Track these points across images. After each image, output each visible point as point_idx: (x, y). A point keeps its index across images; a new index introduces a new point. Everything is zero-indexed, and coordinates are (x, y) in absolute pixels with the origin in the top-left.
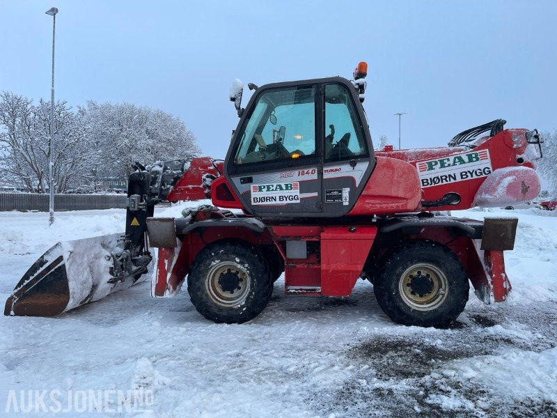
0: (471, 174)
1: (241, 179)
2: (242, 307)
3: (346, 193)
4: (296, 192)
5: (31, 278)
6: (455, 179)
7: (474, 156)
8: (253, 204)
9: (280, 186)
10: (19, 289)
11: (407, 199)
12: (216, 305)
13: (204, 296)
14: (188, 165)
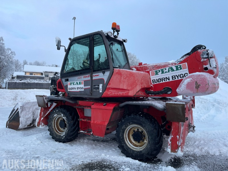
0: (178, 77)
1: (65, 80)
2: (64, 136)
3: (101, 86)
4: (82, 86)
5: (12, 115)
6: (169, 79)
7: (179, 67)
8: (68, 90)
9: (77, 83)
10: (9, 118)
11: (129, 90)
12: (56, 133)
13: (52, 129)
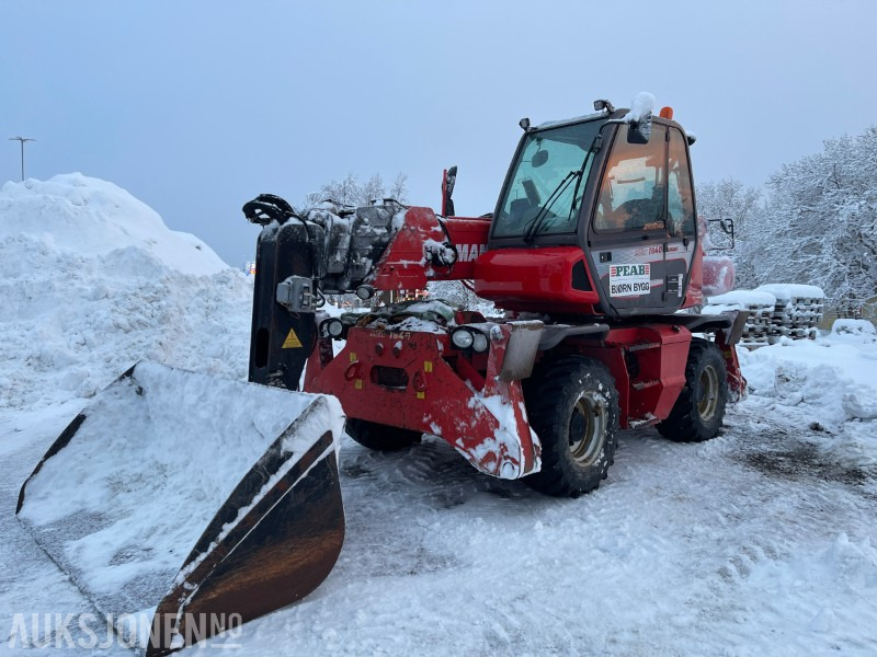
1: (601, 255)
3: (681, 280)
4: (645, 278)
9: (635, 268)
14: (400, 220)
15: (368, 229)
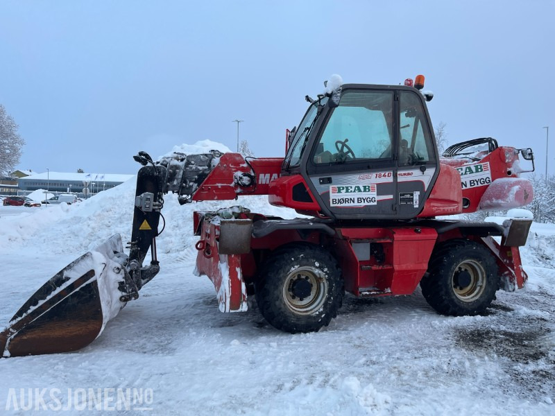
0: (477, 182)
1: (320, 179)
2: (321, 313)
3: (416, 195)
4: (373, 194)
5: (41, 303)
6: (466, 186)
7: (479, 167)
8: (332, 205)
9: (358, 187)
10: (19, 319)
11: (458, 203)
12: (293, 314)
13: (282, 306)
14: (216, 161)
15: (194, 167)
